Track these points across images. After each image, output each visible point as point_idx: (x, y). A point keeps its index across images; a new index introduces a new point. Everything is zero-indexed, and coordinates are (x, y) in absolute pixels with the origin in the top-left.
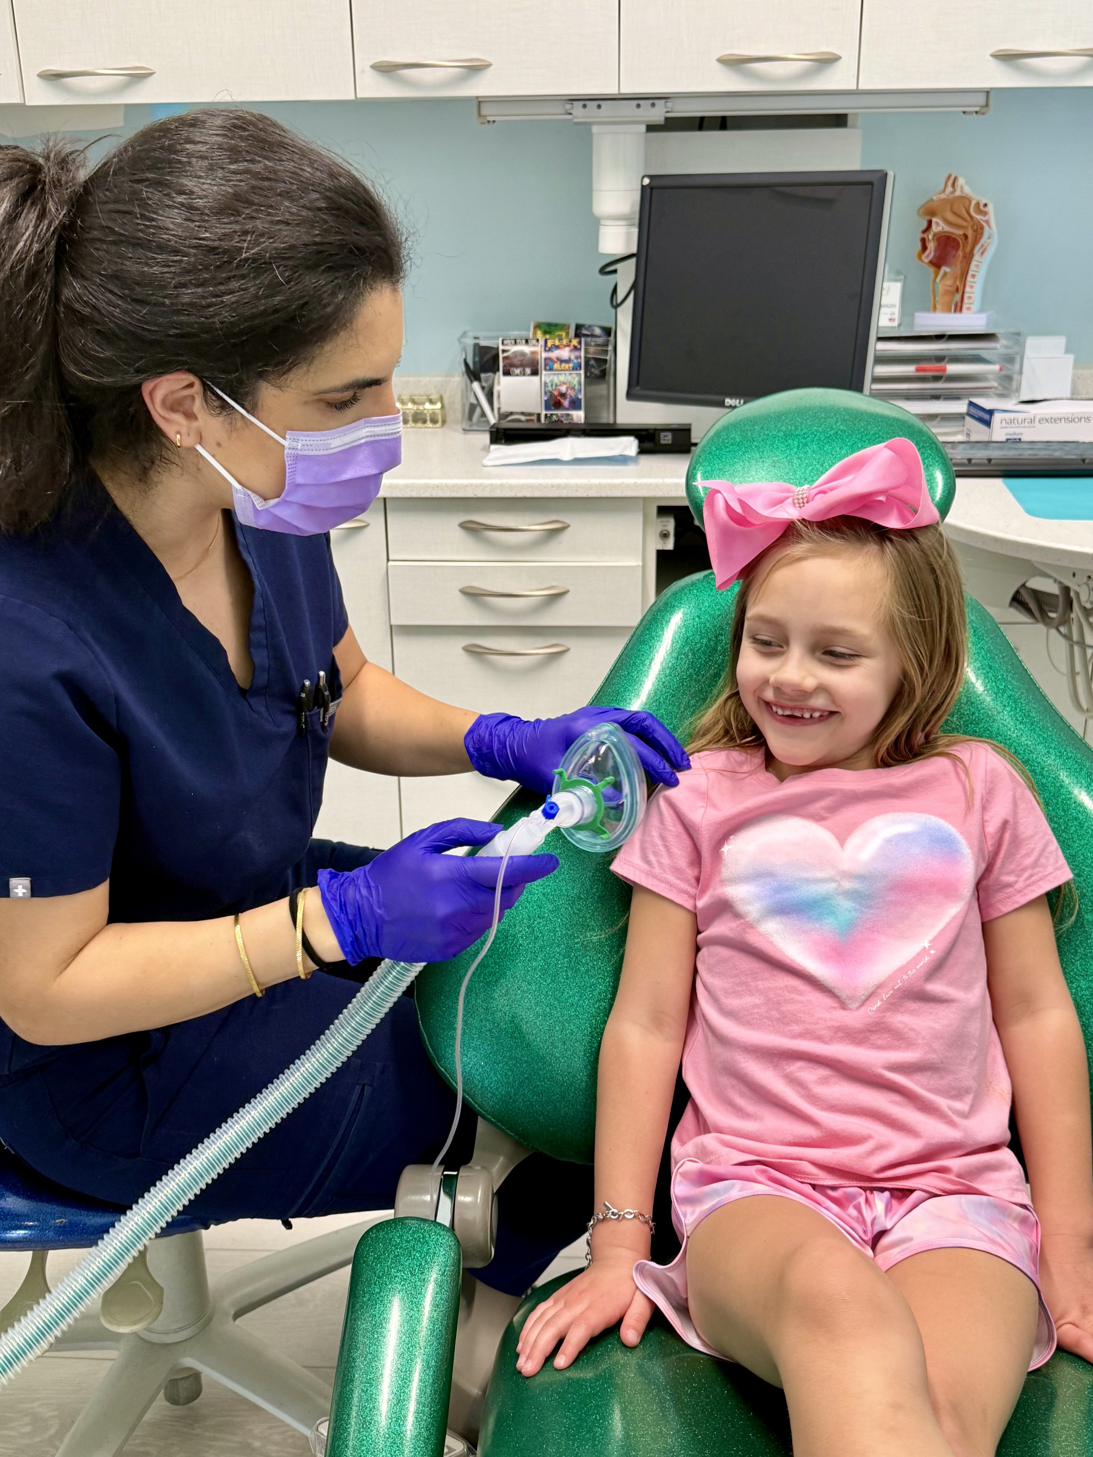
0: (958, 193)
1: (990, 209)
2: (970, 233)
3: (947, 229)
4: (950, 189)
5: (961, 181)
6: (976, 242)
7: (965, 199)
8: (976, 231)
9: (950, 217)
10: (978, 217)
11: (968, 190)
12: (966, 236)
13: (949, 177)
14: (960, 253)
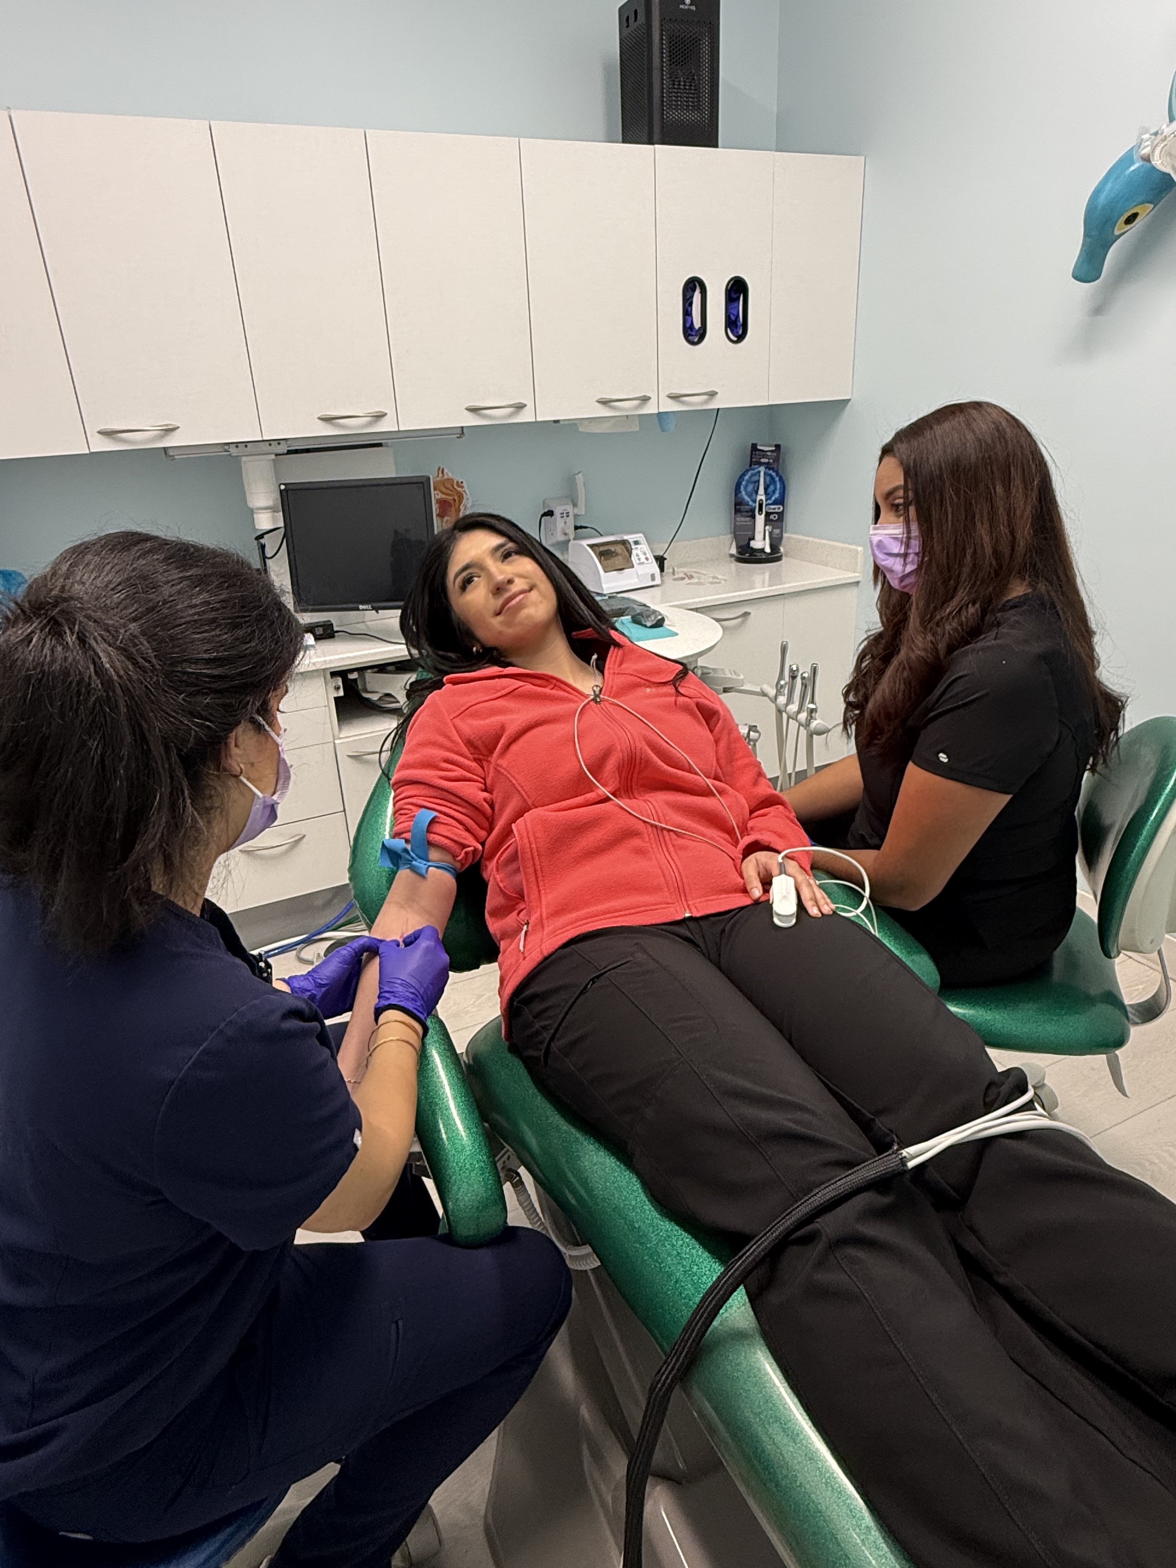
0: (446, 477)
1: (465, 484)
2: (456, 498)
3: (444, 496)
4: (441, 475)
5: (446, 471)
6: (460, 503)
7: (451, 480)
8: (459, 497)
9: (443, 489)
10: (459, 489)
11: (450, 475)
12: (455, 500)
13: (439, 469)
14: (453, 509)
